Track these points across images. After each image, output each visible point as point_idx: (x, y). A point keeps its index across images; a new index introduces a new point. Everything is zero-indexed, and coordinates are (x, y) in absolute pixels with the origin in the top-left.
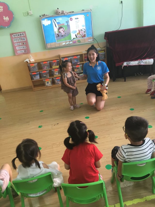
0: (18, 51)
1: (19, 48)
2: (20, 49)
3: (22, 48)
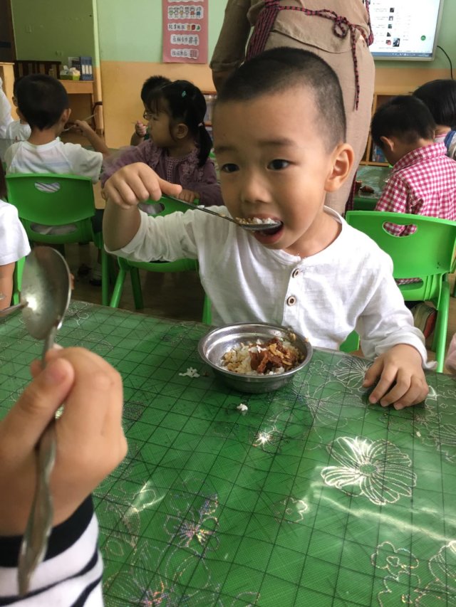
0: (174, 50)
1: (179, 40)
2: (179, 43)
3: (187, 43)
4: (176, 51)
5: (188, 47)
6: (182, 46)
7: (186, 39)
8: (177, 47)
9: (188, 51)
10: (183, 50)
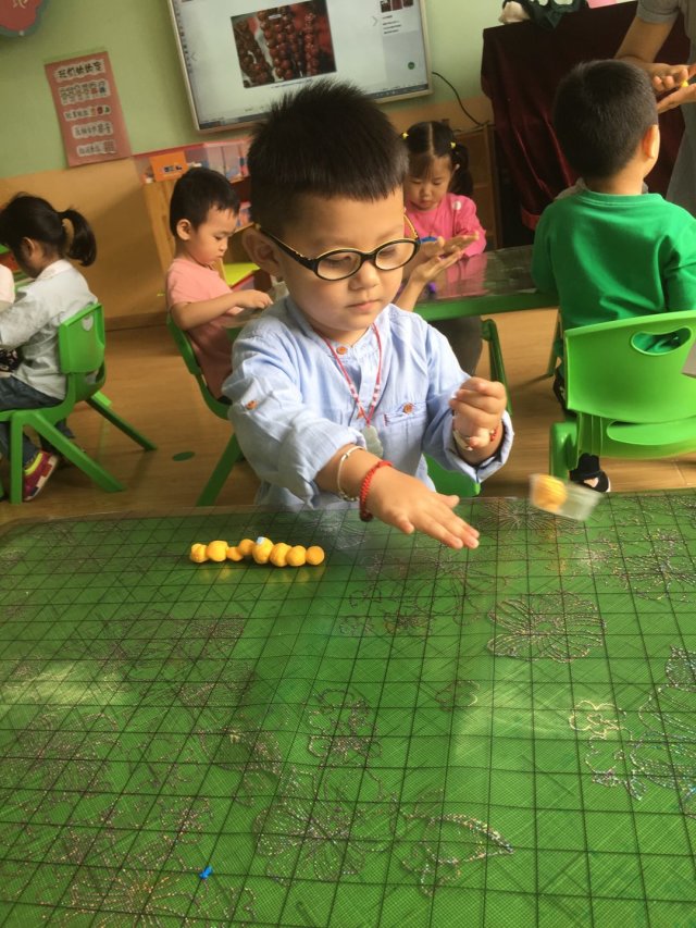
0: (81, 147)
1: (84, 131)
2: (86, 136)
3: (97, 133)
4: (83, 147)
5: (98, 139)
6: (91, 140)
7: (94, 128)
8: (84, 141)
9: (101, 145)
10: (94, 145)
